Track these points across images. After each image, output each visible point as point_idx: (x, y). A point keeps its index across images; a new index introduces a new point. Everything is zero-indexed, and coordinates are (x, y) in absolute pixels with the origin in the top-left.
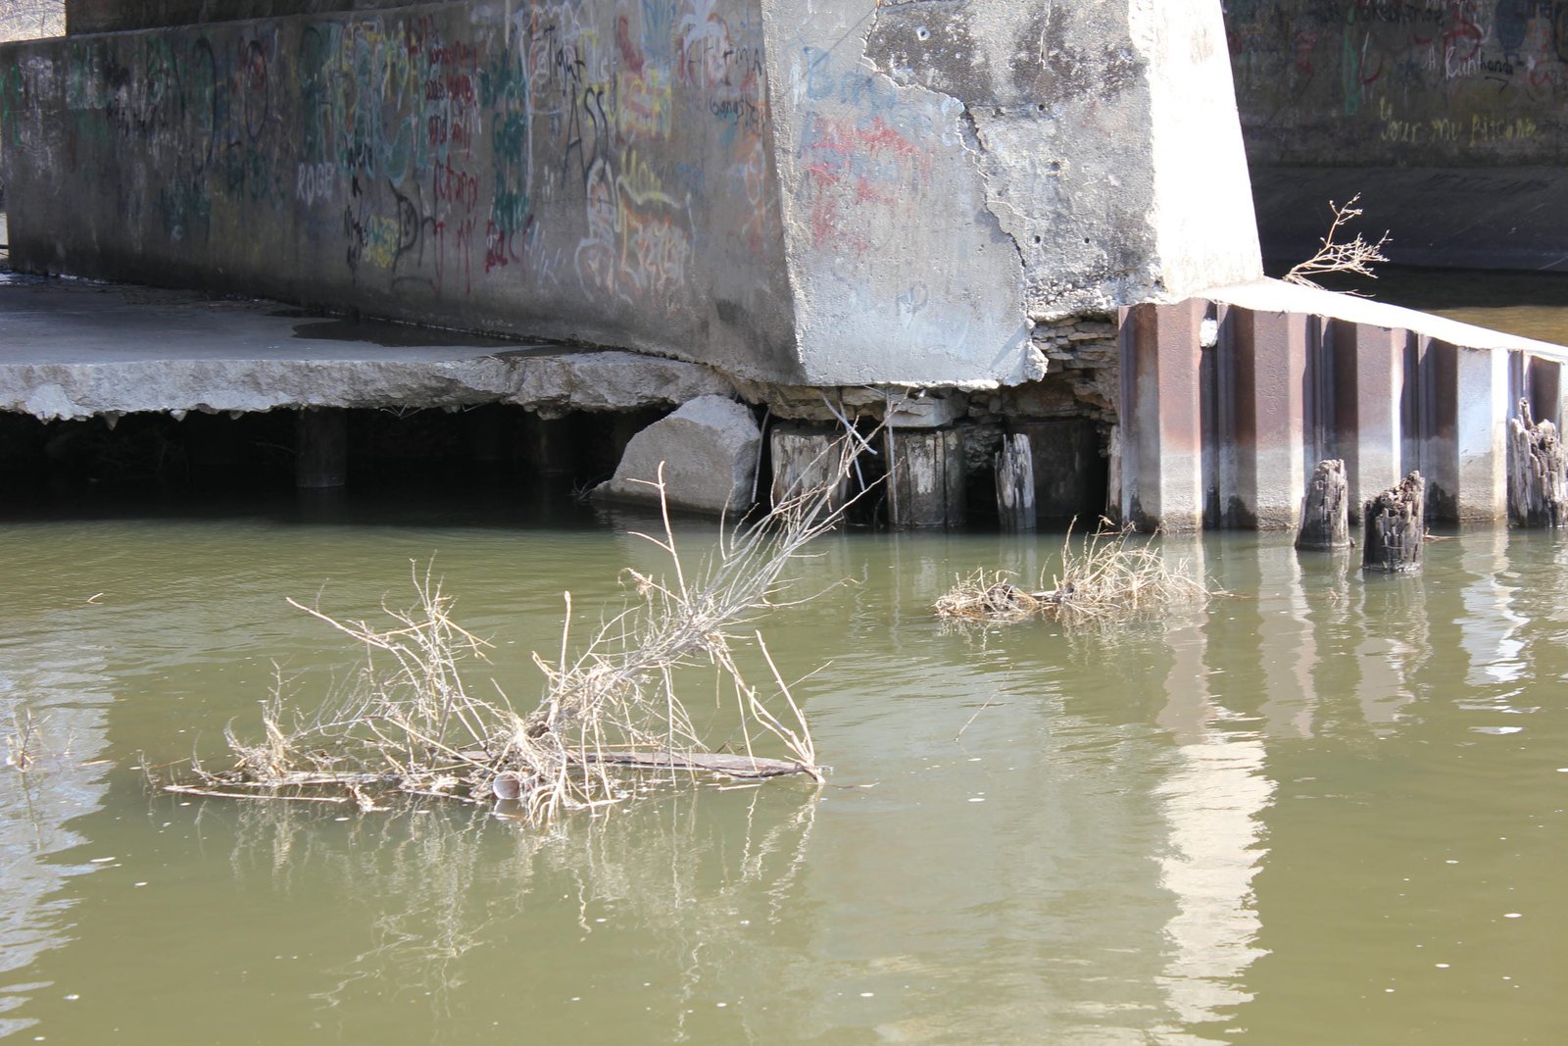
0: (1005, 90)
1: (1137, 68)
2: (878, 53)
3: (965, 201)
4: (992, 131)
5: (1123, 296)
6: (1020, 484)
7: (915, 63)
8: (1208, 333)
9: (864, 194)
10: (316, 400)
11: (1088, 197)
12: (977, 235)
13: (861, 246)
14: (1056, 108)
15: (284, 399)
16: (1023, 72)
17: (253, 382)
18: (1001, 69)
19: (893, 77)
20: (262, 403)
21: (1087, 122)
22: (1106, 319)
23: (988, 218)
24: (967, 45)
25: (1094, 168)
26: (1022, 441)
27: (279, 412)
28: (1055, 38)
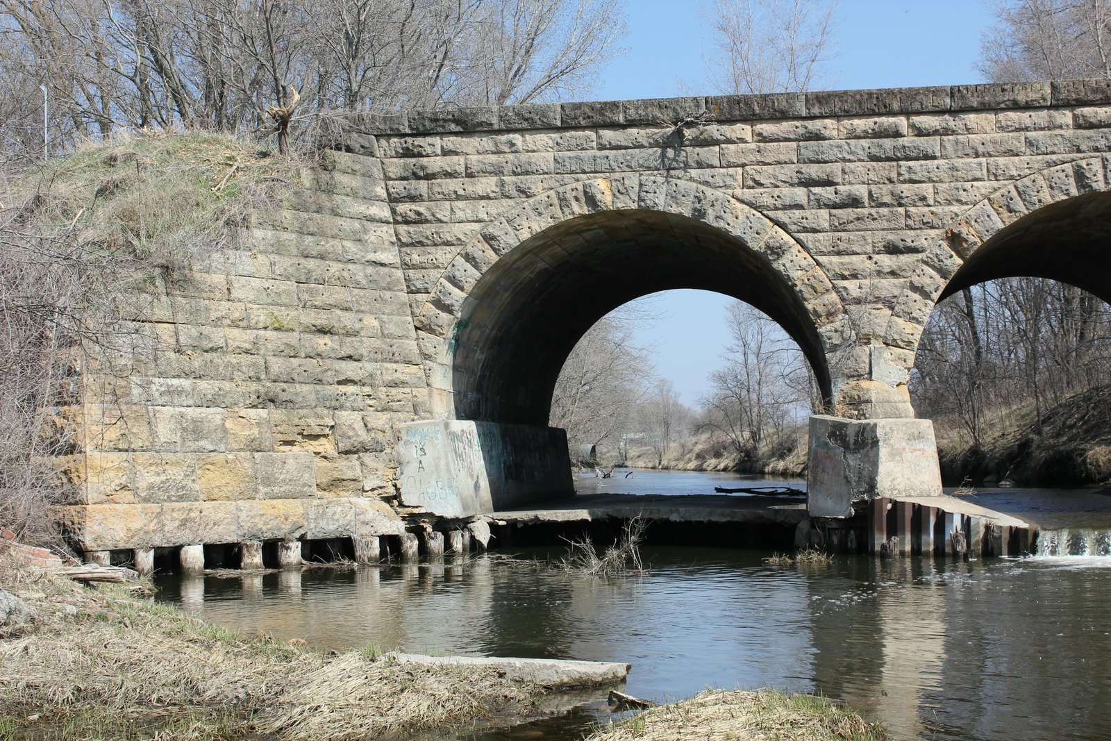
0: (852, 447)
1: (878, 441)
2: (829, 437)
3: (842, 473)
4: (849, 456)
5: (870, 496)
6: (851, 542)
7: (836, 440)
8: (889, 506)
9: (823, 470)
10: (736, 520)
11: (865, 473)
12: (843, 481)
13: (822, 483)
14: (861, 451)
15: (729, 519)
16: (856, 442)
17: (722, 515)
18: (852, 441)
19: (831, 443)
20: (724, 520)
21: (866, 455)
22: (867, 501)
23: (846, 477)
24: (846, 436)
25: (867, 465)
26: (852, 532)
27: (729, 522)
28: (862, 435)
